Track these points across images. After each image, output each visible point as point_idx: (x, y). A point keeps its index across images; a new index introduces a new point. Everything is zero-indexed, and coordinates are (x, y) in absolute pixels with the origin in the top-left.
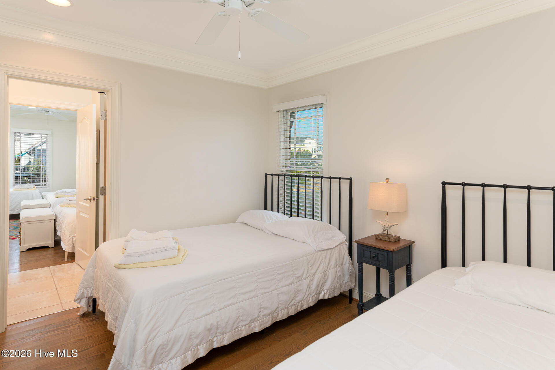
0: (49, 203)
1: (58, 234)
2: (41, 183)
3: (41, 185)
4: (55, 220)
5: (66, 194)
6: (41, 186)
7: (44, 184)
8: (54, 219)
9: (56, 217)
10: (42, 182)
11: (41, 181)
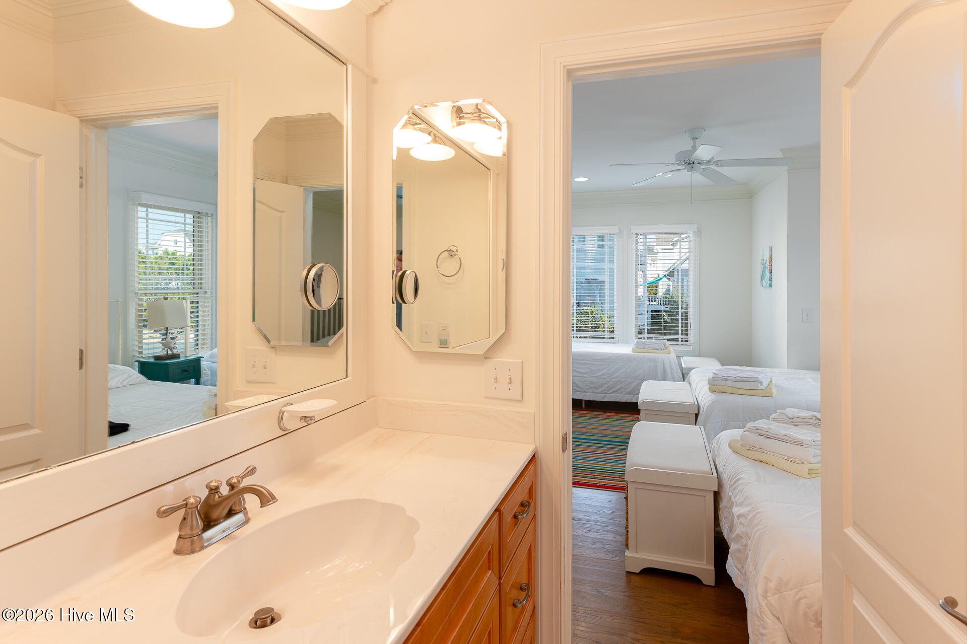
0: (696, 403)
1: (732, 567)
2: (680, 335)
3: (680, 340)
4: (717, 495)
5: (737, 385)
6: (680, 343)
7: (684, 337)
8: (715, 492)
9: (720, 485)
10: (682, 334)
11: (680, 332)
